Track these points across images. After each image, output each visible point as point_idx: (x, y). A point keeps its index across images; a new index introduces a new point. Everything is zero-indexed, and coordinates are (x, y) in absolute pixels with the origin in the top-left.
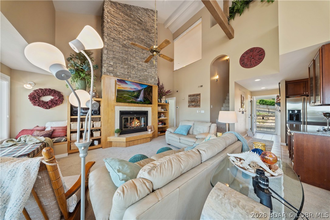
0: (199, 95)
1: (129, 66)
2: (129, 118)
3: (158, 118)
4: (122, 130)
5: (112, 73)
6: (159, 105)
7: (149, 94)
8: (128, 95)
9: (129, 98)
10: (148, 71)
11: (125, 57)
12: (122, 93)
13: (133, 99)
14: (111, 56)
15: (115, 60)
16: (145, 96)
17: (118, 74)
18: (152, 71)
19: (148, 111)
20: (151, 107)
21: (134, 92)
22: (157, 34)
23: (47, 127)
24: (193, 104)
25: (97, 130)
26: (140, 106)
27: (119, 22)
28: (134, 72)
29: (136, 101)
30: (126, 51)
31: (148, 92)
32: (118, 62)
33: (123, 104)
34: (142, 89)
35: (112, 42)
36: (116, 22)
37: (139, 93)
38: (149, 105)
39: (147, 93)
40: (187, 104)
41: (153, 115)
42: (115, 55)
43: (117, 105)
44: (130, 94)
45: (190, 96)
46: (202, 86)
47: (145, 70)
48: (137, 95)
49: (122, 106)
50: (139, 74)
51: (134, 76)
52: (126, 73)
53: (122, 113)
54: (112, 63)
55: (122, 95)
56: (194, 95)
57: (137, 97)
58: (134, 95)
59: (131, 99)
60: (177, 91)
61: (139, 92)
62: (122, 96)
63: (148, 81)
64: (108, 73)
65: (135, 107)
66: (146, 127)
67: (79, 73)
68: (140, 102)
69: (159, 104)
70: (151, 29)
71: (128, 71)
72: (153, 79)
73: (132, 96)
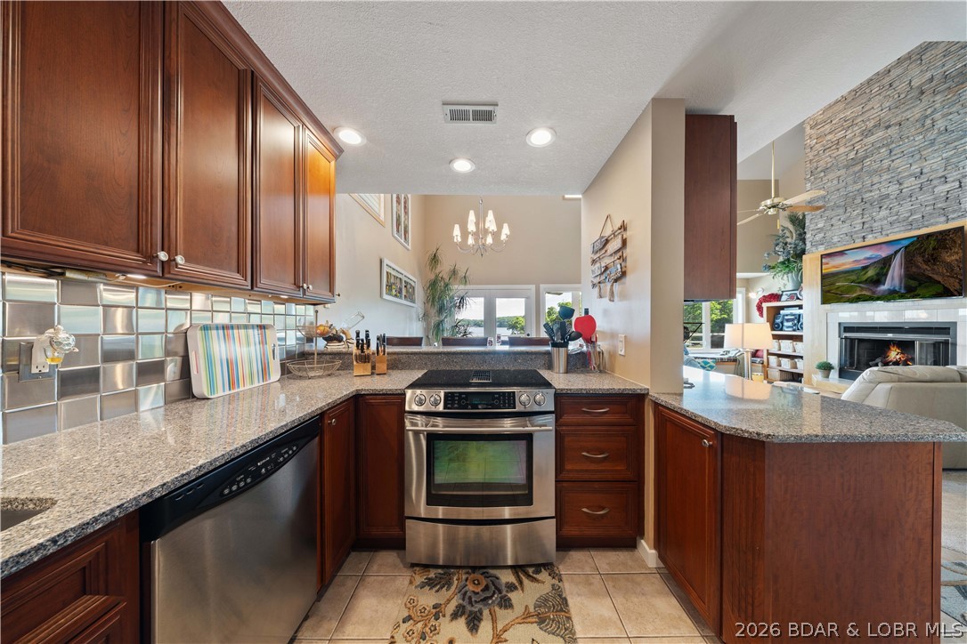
1: (867, 206)
5: (822, 244)
7: (934, 259)
8: (847, 280)
9: (850, 290)
11: (855, 188)
12: (832, 280)
13: (861, 291)
16: (914, 270)
17: (836, 239)
19: (953, 323)
21: (865, 268)
25: (800, 358)
28: (884, 213)
29: (874, 293)
30: (857, 173)
31: (928, 251)
32: (834, 213)
34: (896, 253)
37: (882, 268)
39: (920, 259)
44: (853, 277)
48: (878, 274)
51: (885, 222)
52: (859, 228)
53: (844, 328)
54: (820, 226)
55: (833, 284)
57: (878, 280)
58: (865, 278)
59: (855, 292)
61: (886, 263)
62: (833, 287)
64: (814, 249)
68: (891, 296)
71: (863, 220)
73: (859, 283)
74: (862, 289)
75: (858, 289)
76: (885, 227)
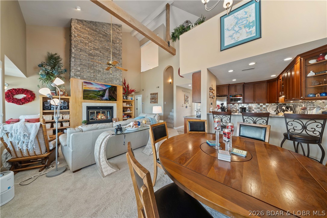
0: (157, 94)
1: (95, 71)
2: (95, 112)
3: (123, 112)
4: (89, 121)
5: (80, 77)
6: (124, 102)
7: (114, 93)
8: (94, 94)
10: (112, 74)
11: (91, 63)
12: (88, 93)
14: (79, 63)
15: (81, 66)
16: (111, 94)
17: (85, 77)
18: (117, 74)
19: (113, 106)
20: (117, 103)
21: (99, 91)
22: (121, 44)
23: (21, 120)
24: (153, 101)
25: (66, 121)
26: (105, 103)
27: (85, 35)
28: (99, 75)
29: (102, 99)
30: (92, 59)
31: (113, 91)
32: (84, 67)
33: (89, 101)
34: (107, 89)
35: (79, 52)
36: (82, 36)
37: (104, 92)
38: (114, 102)
39: (111, 92)
40: (149, 101)
41: (118, 109)
42: (82, 62)
43: (84, 102)
44: (96, 93)
45: (151, 94)
46: (158, 87)
47: (110, 74)
48: (103, 94)
49: (88, 102)
50: (104, 77)
51: (100, 78)
52: (93, 76)
53: (89, 108)
54: (79, 69)
56: (154, 94)
57: (103, 96)
58: (99, 94)
60: (143, 90)
61: (105, 91)
62: (88, 95)
63: (113, 82)
64: (76, 77)
65: (101, 103)
66: (112, 119)
67: (49, 77)
68: (106, 100)
69: (124, 100)
70: (116, 40)
71: (94, 75)
72: (118, 81)
73: (98, 95)
74: (99, 98)
75: (98, 97)
76: (100, 80)
